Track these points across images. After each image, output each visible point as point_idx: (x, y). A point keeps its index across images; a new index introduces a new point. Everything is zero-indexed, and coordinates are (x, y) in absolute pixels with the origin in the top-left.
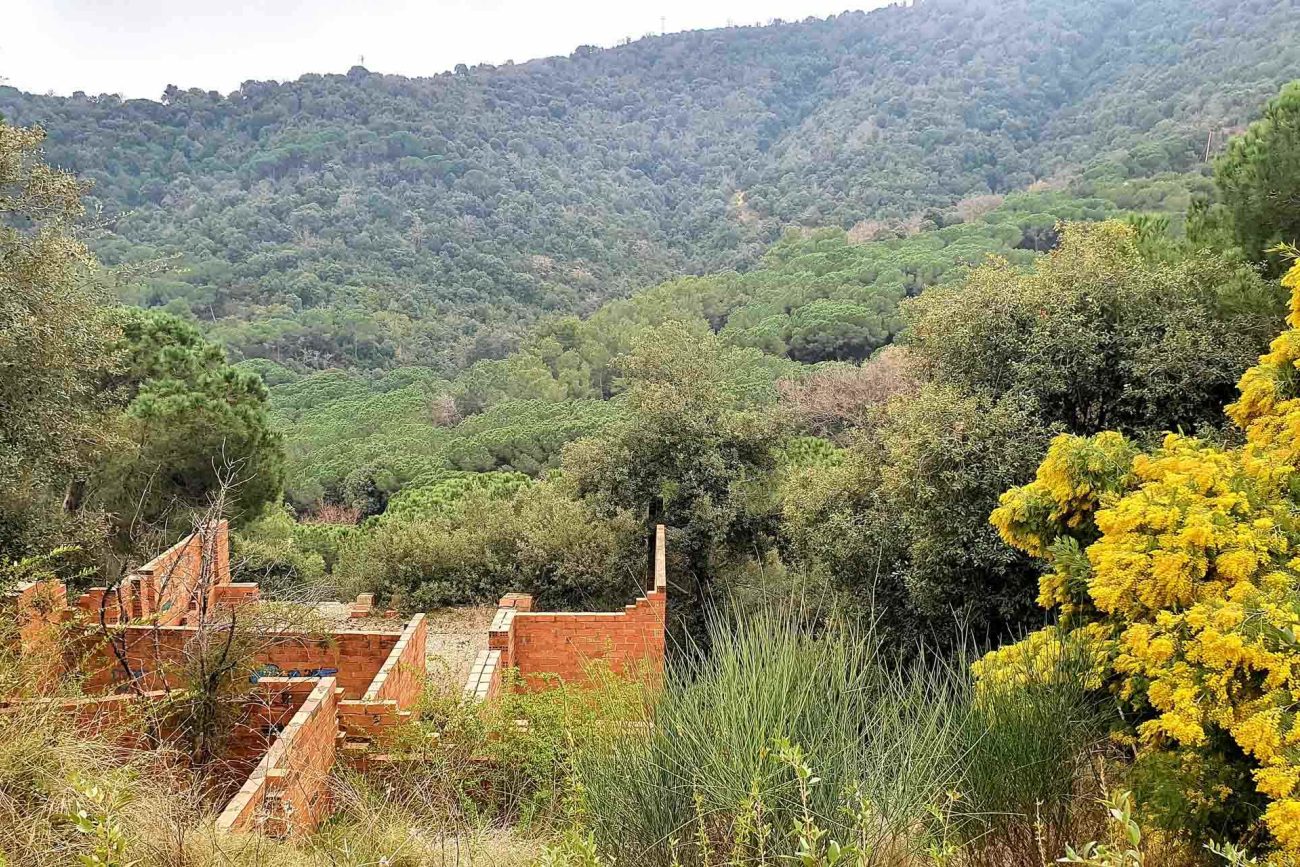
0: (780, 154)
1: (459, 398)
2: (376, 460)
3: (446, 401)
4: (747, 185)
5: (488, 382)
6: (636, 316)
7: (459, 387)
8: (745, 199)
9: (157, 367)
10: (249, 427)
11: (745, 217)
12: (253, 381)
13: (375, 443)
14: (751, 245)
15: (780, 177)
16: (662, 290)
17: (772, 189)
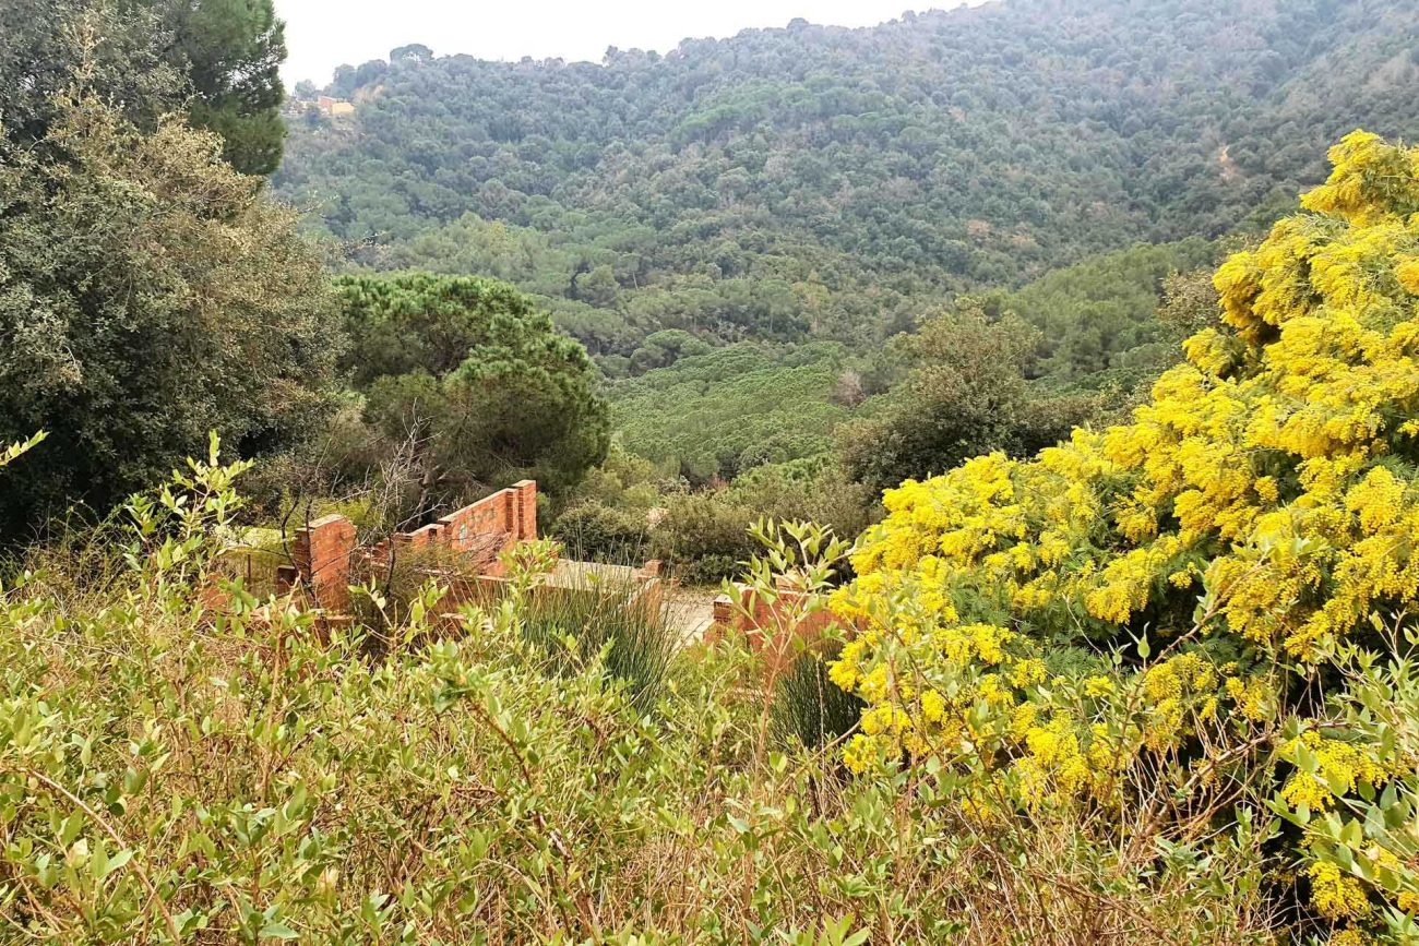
0: (1280, 100)
1: (865, 375)
2: (772, 437)
3: (851, 378)
4: (1232, 138)
5: (897, 359)
6: (1072, 288)
7: (866, 365)
8: (1230, 154)
9: (488, 334)
10: (566, 394)
11: (1227, 175)
12: (575, 351)
13: (774, 419)
14: (1233, 208)
15: (1278, 126)
16: (1109, 260)
17: (1264, 140)
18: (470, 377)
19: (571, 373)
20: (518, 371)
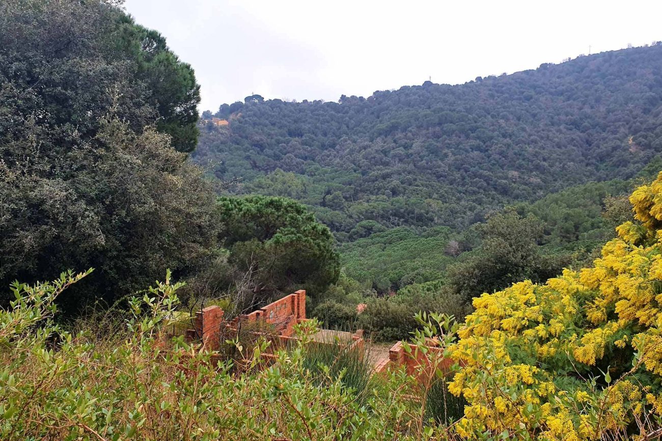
0: (657, 115)
1: (460, 242)
2: (416, 271)
3: (453, 244)
4: (635, 132)
5: (476, 235)
6: (559, 202)
7: (461, 237)
8: (633, 140)
9: (286, 223)
11: (632, 150)
13: (417, 262)
14: (636, 165)
15: (656, 127)
16: (577, 189)
17: (650, 134)
18: (277, 242)
19: (323, 240)
20: (299, 239)
